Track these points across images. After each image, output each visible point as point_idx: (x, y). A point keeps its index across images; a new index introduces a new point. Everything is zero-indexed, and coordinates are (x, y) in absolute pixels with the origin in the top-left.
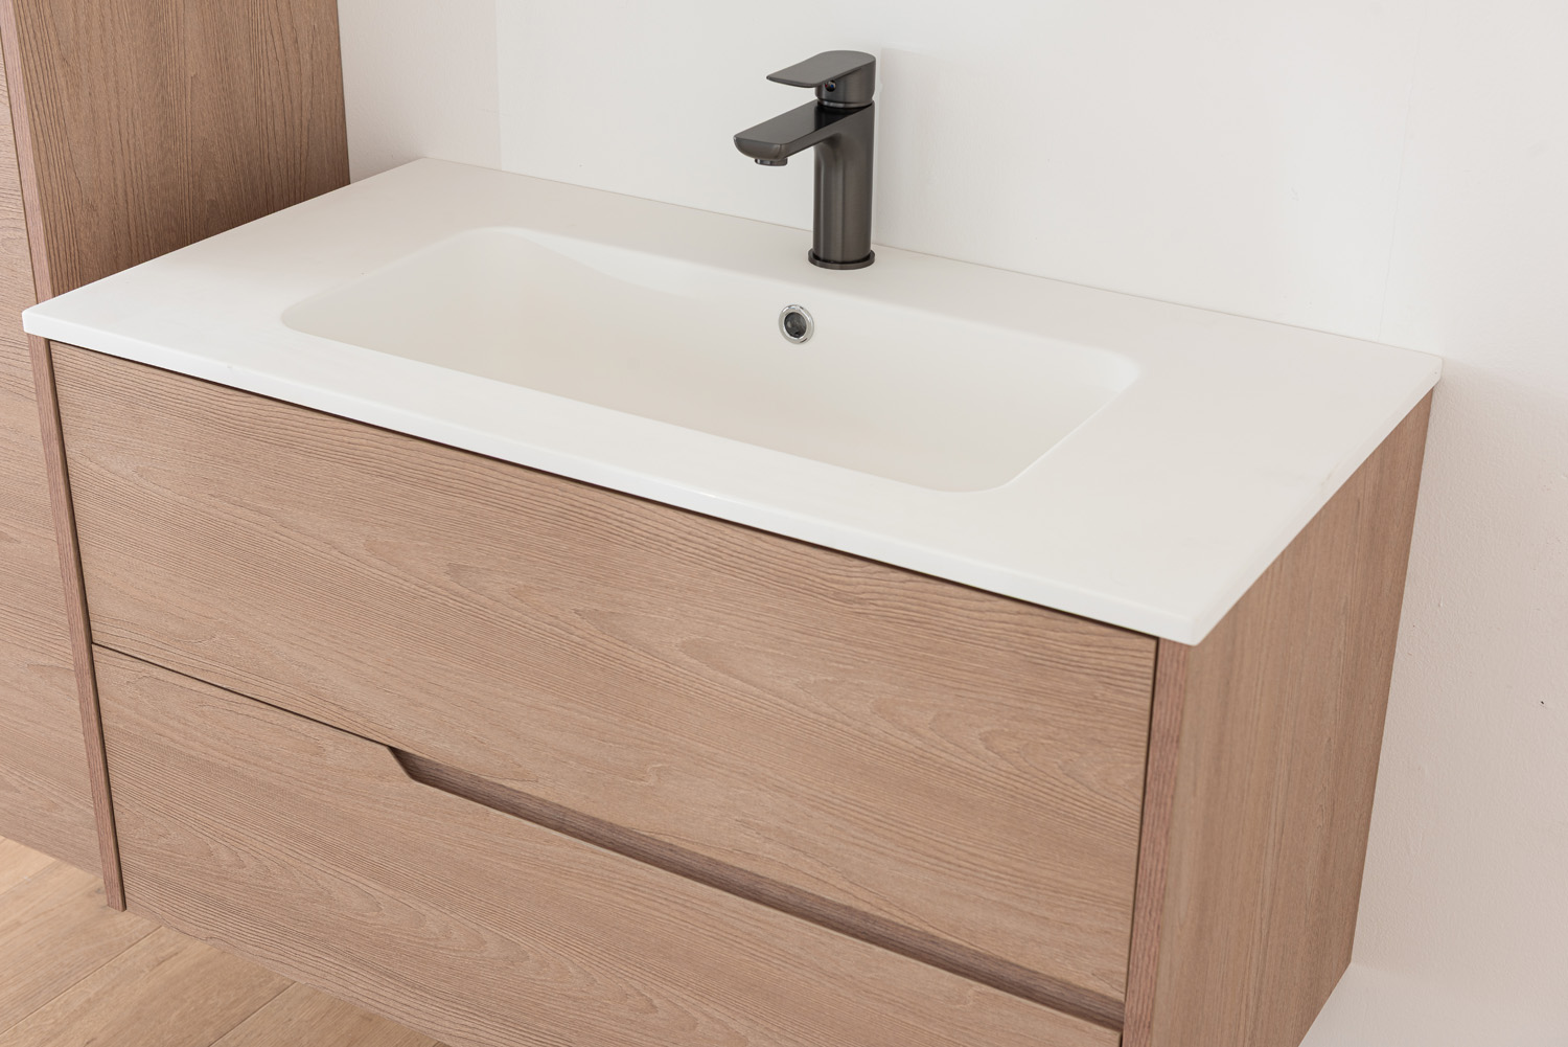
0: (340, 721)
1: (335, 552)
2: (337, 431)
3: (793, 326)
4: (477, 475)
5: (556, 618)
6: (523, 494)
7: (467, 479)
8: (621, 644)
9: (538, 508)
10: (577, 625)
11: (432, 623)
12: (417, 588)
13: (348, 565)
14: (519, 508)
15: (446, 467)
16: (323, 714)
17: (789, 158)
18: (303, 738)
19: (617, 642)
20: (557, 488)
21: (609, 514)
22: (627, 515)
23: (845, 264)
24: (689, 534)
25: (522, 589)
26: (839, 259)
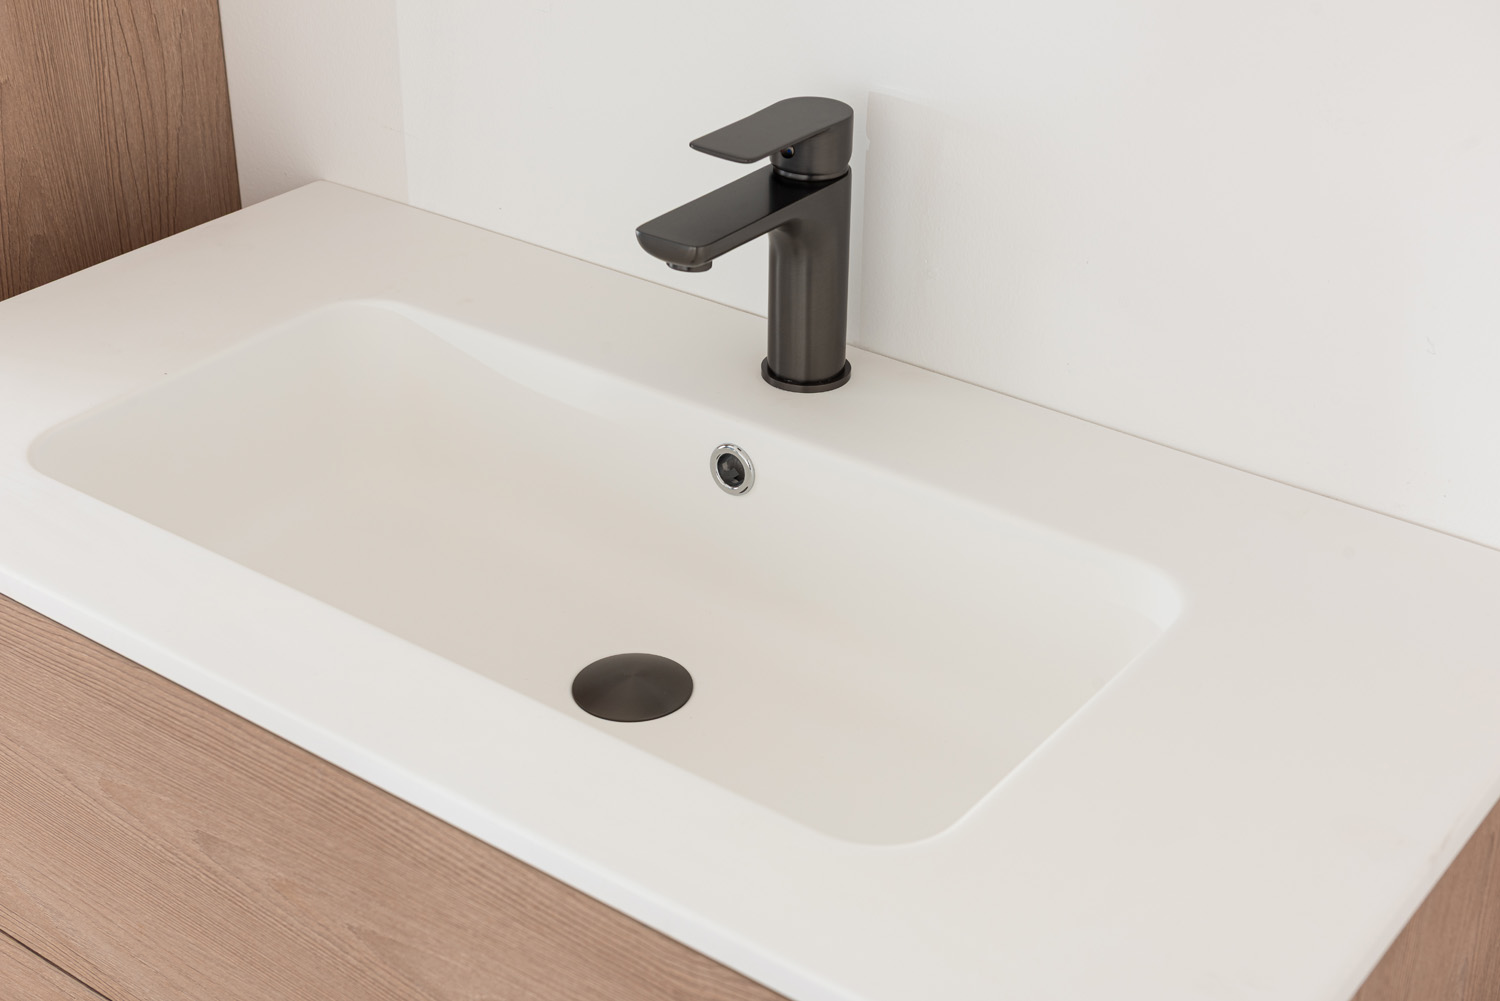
0: (96, 982)
1: (68, 784)
2: (55, 637)
3: (731, 468)
4: (219, 729)
5: (328, 929)
6: (275, 766)
7: (208, 731)
8: (407, 982)
9: (294, 788)
10: (353, 944)
11: (183, 896)
12: (163, 850)
13: (83, 802)
14: (271, 782)
15: (182, 711)
16: (77, 969)
17: (714, 261)
18: (57, 991)
19: (402, 978)
20: (314, 767)
21: (381, 817)
22: (402, 823)
23: (810, 385)
24: (483, 866)
25: (284, 883)
26: (801, 376)
